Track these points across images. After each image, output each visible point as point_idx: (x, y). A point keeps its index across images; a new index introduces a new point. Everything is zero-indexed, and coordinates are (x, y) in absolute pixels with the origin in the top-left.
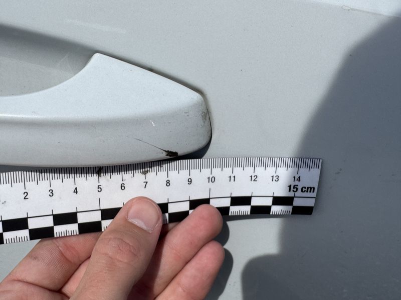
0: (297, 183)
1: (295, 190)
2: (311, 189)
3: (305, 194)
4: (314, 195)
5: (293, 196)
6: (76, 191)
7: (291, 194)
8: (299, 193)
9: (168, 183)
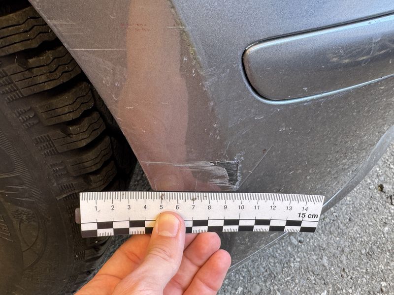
0: (305, 211)
1: (303, 216)
2: (315, 216)
3: (311, 219)
4: (318, 219)
5: (301, 220)
6: (145, 207)
7: (300, 219)
8: (306, 218)
9: (209, 207)
